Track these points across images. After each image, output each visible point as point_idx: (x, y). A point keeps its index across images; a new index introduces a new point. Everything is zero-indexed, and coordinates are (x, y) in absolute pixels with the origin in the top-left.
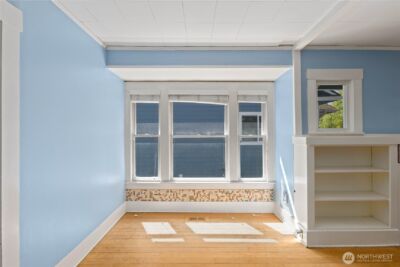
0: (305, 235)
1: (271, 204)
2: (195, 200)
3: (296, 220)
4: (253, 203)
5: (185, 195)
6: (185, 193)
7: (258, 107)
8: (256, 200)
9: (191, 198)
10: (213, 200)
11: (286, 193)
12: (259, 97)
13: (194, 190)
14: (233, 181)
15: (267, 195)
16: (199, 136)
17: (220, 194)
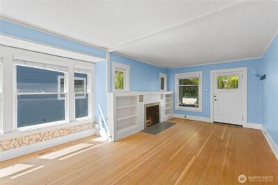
0: (113, 137)
1: (93, 130)
2: (41, 141)
3: (108, 132)
4: (84, 132)
5: (31, 140)
6: (30, 138)
7: (85, 76)
8: (85, 130)
9: (37, 140)
10: (56, 137)
11: (102, 121)
12: (87, 70)
13: (40, 134)
14: (71, 122)
15: (91, 126)
16: (43, 93)
17: (61, 132)
